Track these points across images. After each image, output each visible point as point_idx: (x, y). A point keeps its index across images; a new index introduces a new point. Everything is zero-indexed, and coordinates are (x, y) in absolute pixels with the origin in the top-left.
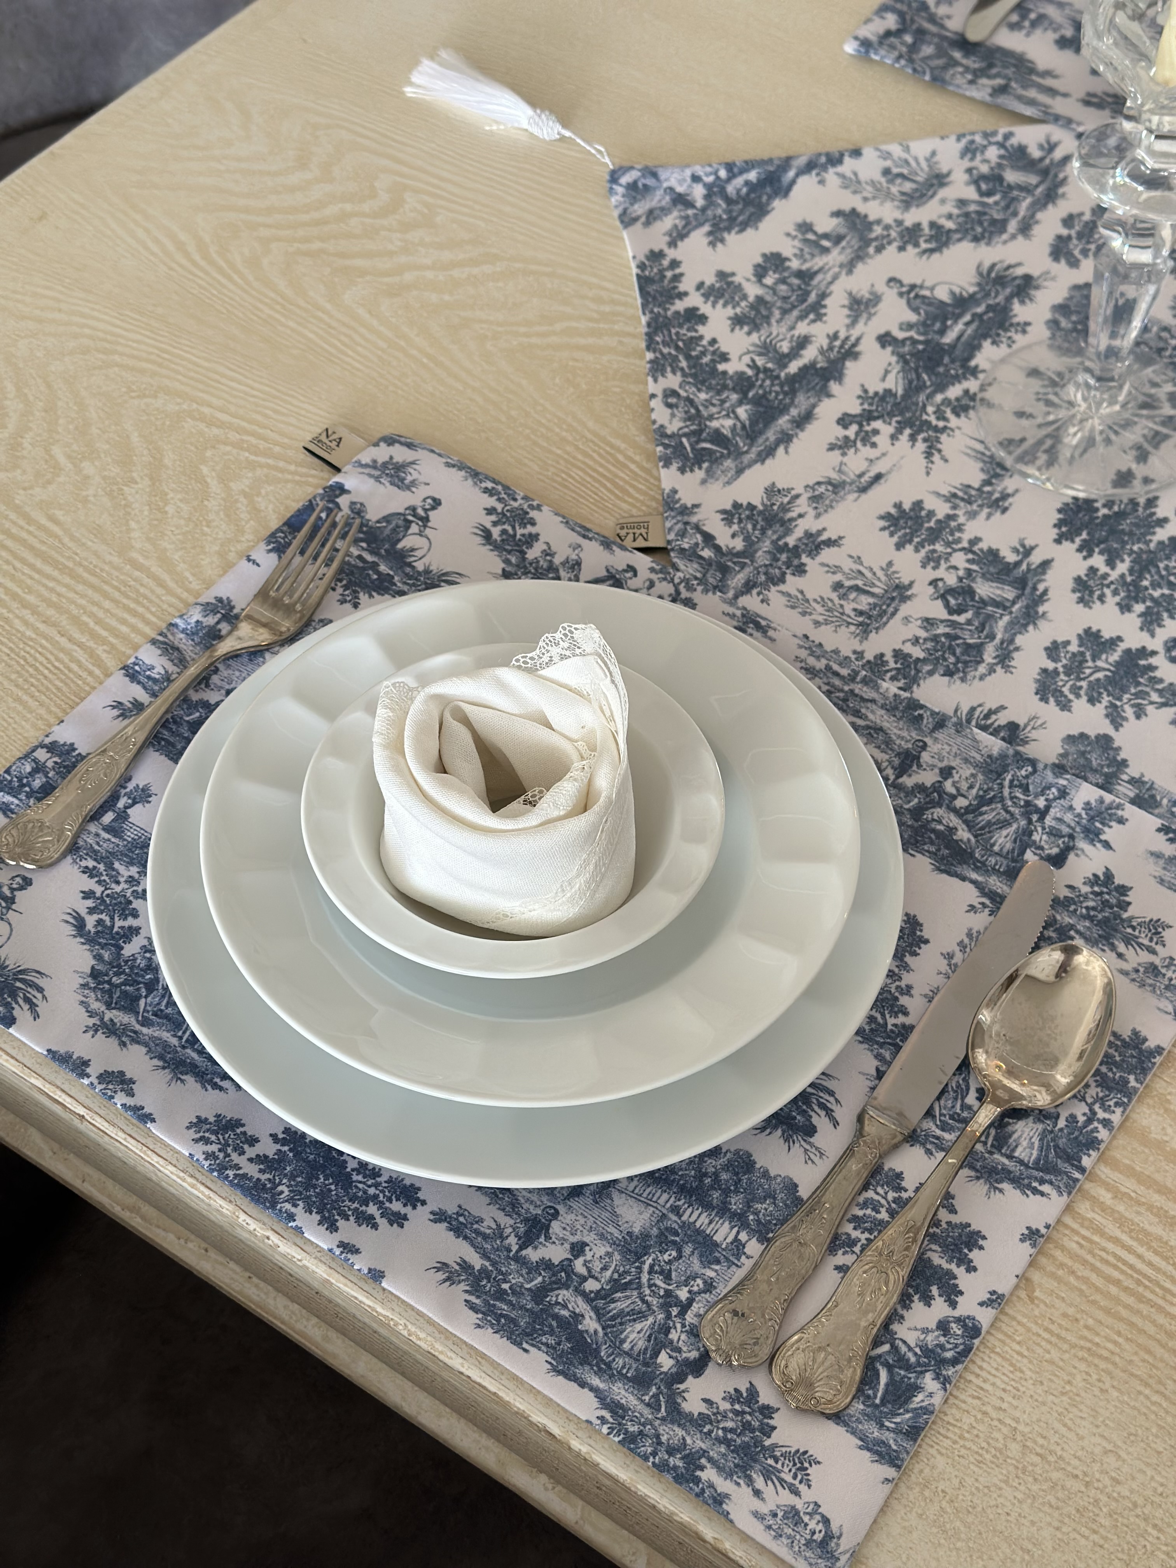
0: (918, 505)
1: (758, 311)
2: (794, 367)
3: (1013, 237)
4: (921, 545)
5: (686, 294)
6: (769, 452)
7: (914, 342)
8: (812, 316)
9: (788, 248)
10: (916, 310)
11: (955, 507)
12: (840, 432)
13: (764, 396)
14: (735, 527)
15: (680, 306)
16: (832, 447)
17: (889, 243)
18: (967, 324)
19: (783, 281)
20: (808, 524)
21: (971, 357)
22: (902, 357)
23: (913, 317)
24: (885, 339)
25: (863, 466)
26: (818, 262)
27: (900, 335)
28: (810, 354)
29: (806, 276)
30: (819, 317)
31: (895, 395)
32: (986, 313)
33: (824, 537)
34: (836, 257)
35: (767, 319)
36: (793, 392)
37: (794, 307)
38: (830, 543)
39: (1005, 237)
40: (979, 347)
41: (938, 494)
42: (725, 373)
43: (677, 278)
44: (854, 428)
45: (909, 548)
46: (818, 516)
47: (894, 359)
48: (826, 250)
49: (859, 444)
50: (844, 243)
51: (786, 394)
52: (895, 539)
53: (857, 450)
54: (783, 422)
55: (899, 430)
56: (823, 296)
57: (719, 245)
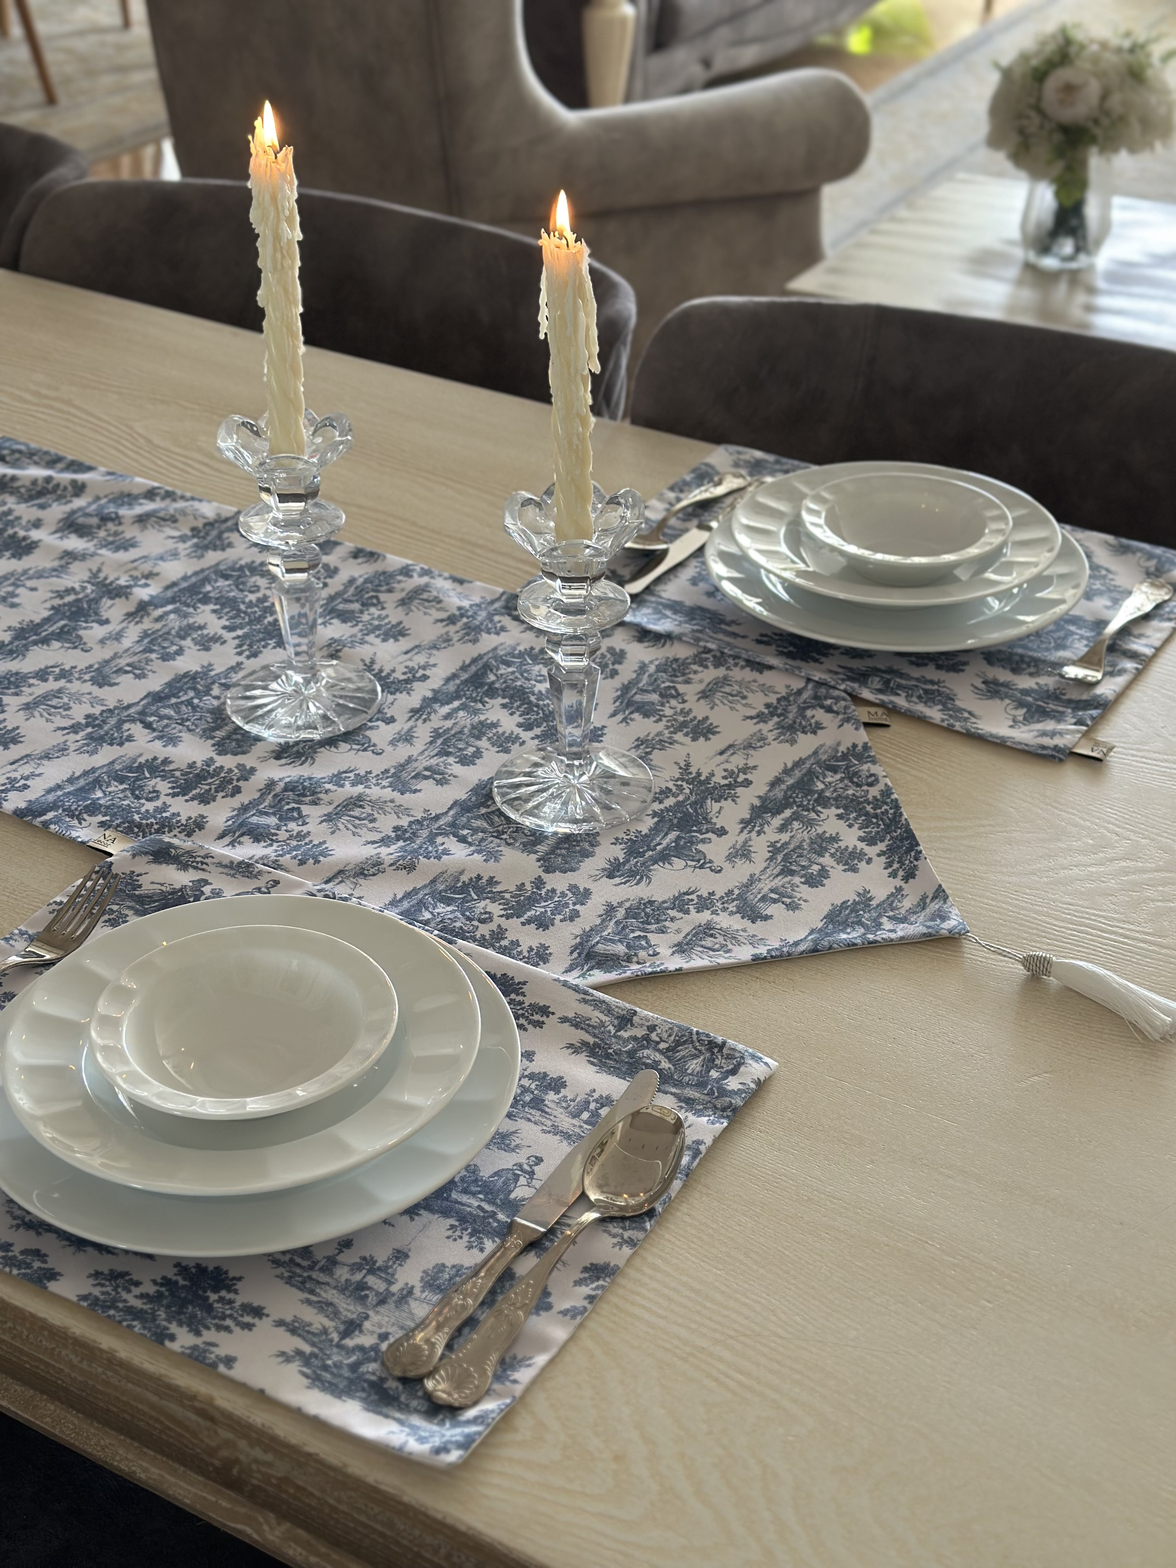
0: (694, 739)
1: (821, 846)
2: (788, 813)
3: (620, 904)
4: (692, 720)
5: (879, 855)
6: (797, 764)
7: (700, 832)
8: (779, 845)
9: (804, 891)
10: (699, 851)
11: (670, 738)
12: (749, 776)
13: (806, 795)
14: (813, 721)
15: (882, 846)
16: (755, 767)
17: (722, 897)
18: (659, 844)
19: (804, 867)
20: (765, 728)
21: (657, 824)
22: (708, 822)
23: (700, 847)
24: (722, 832)
25: (732, 759)
26: (778, 882)
27: (710, 835)
28: (777, 821)
29: (787, 871)
30: (773, 845)
31: (712, 799)
32: (645, 852)
33: (755, 721)
34: (765, 886)
35: (812, 842)
36: (786, 798)
37: (793, 851)
38: (751, 718)
39: (627, 905)
40: (651, 830)
41: (681, 744)
42: (838, 808)
43: (889, 865)
44: (739, 780)
45: (700, 718)
46: (760, 731)
47: (714, 820)
48: (772, 891)
49: (736, 770)
50: (759, 896)
51: (791, 797)
52: (709, 722)
53: (737, 767)
54: (790, 781)
55: (708, 779)
56: (771, 859)
57: (861, 892)
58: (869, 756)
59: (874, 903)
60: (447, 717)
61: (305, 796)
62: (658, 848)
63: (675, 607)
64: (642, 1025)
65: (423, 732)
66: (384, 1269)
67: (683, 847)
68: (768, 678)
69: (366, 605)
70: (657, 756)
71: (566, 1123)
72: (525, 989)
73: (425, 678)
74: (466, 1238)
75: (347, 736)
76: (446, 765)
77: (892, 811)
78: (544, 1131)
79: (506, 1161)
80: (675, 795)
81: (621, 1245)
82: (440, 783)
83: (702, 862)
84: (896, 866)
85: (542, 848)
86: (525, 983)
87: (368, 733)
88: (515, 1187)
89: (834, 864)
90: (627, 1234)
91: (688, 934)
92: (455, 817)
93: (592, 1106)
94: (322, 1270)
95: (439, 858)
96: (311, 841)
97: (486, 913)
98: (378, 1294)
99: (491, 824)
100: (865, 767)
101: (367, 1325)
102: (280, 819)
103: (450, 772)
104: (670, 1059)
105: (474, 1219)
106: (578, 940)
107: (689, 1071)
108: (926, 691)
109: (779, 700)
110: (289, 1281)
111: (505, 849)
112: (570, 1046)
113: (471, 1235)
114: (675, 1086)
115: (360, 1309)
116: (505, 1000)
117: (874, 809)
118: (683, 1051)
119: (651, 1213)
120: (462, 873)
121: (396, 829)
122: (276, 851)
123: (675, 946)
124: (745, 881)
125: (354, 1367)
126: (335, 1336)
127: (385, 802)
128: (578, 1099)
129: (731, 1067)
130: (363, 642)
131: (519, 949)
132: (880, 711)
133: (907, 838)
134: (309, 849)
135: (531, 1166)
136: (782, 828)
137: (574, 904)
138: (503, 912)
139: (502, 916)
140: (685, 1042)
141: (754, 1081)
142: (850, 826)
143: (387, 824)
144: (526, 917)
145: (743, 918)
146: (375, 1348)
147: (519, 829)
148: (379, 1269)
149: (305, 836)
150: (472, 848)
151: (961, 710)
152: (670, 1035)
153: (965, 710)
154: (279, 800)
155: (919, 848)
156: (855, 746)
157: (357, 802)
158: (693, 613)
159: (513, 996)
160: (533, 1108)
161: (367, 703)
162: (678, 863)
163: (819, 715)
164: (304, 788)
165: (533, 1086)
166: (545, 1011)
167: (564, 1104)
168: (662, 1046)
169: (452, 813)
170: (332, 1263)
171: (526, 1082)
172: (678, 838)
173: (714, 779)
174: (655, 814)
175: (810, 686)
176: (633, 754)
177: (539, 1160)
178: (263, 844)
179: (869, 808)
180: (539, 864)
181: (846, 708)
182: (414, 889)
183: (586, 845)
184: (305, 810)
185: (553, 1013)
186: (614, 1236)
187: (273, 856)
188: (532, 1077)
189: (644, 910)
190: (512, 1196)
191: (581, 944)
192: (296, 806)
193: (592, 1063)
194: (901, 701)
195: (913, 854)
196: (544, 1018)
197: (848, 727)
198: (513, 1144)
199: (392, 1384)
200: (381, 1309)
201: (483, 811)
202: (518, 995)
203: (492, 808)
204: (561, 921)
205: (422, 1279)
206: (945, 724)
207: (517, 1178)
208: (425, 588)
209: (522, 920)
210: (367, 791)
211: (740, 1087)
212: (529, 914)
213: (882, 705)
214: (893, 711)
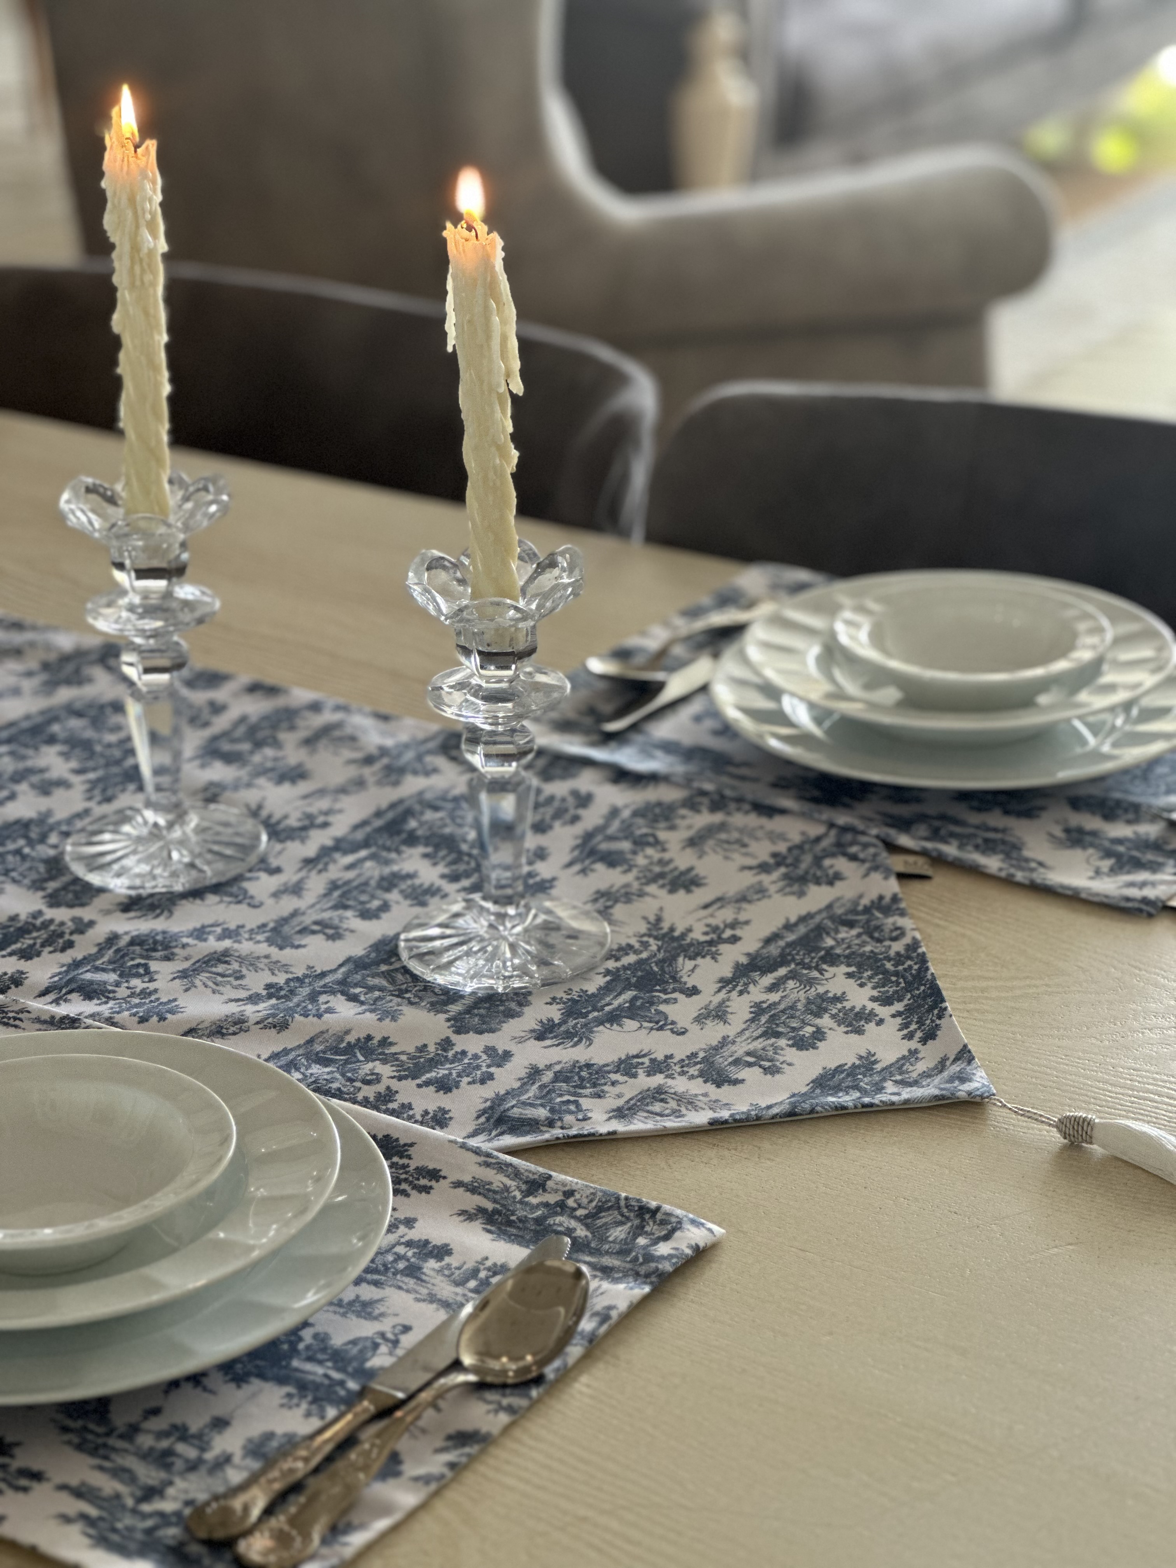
0: (672, 892)
1: (819, 1007)
2: (782, 971)
3: (549, 1067)
4: (672, 871)
5: (893, 1016)
6: (803, 919)
7: (665, 992)
8: (765, 1005)
9: (791, 1054)
10: (659, 1012)
11: (640, 890)
12: (738, 932)
13: (810, 952)
14: (831, 871)
15: (899, 1006)
16: (747, 923)
17: (683, 1060)
18: (609, 1004)
19: (794, 1029)
20: (767, 879)
21: (609, 983)
22: (675, 979)
23: (662, 1008)
24: (694, 991)
25: (718, 913)
26: (758, 1045)
27: (676, 995)
28: (768, 980)
29: (771, 1033)
30: (757, 1005)
31: (685, 956)
32: (589, 1012)
33: (755, 871)
34: (740, 1049)
35: (809, 1002)
36: (782, 955)
37: (783, 1011)
38: (750, 868)
39: (557, 1068)
40: (600, 989)
41: (654, 896)
42: (849, 965)
43: (905, 1026)
44: (725, 936)
45: (682, 868)
46: (760, 882)
47: (684, 979)
48: (748, 1054)
49: (722, 926)
50: (730, 1060)
51: (789, 954)
52: (694, 873)
53: (724, 922)
54: (791, 937)
55: (683, 935)
56: (752, 1020)
57: (864, 1054)
58: (898, 909)
59: (878, 1067)
60: (350, 867)
61: (155, 950)
62: (607, 1009)
63: (669, 747)
64: (556, 1191)
65: (316, 884)
66: (199, 1436)
67: (640, 1008)
68: (778, 824)
69: (258, 745)
70: (619, 911)
71: (446, 1290)
72: (412, 1151)
73: (325, 825)
74: (304, 1406)
75: (217, 888)
76: (341, 919)
77: (916, 967)
78: (418, 1300)
79: (366, 1329)
80: (637, 952)
81: (496, 1411)
82: (331, 938)
83: (662, 1023)
84: (913, 1027)
85: (455, 1008)
86: (412, 1145)
87: (246, 885)
88: (373, 1355)
89: (834, 1025)
90: (505, 1402)
91: (631, 1099)
92: (347, 975)
93: (483, 1274)
94: (121, 1437)
95: (319, 1016)
96: (158, 999)
97: (372, 1074)
98: (187, 1461)
99: (393, 981)
100: (890, 920)
101: (171, 1491)
102: (121, 976)
103: (345, 926)
104: (587, 1227)
105: (317, 1386)
106: (488, 1104)
107: (611, 1239)
108: (986, 841)
109: (790, 849)
110: (80, 1447)
111: (407, 1010)
112: (463, 1213)
113: (312, 1402)
114: (591, 1254)
115: (163, 1475)
116: (385, 1164)
117: (895, 965)
118: (606, 1218)
119: (539, 1380)
120: (347, 1032)
121: (269, 986)
122: (112, 1008)
123: (613, 1111)
124: (714, 1043)
125: (149, 1532)
126: (130, 1502)
127: (258, 958)
128: (465, 1267)
129: (663, 1233)
130: (249, 785)
131: (411, 1113)
132: (921, 860)
133: (930, 996)
134: (153, 1007)
135: (396, 1335)
136: (772, 988)
137: (489, 1066)
138: (395, 1074)
139: (392, 1078)
140: (609, 1208)
141: (690, 1247)
142: (862, 985)
143: (257, 981)
144: (424, 1078)
145: (705, 1082)
146: (178, 1514)
147: (428, 987)
148: (193, 1436)
149: (150, 994)
150: (364, 1007)
151: (1027, 860)
152: (591, 1201)
153: (1034, 860)
154: (121, 955)
155: (943, 1005)
156: (881, 898)
157: (223, 957)
158: (690, 753)
159: (395, 1159)
160: (407, 1275)
161: (246, 849)
162: (630, 1024)
163: (840, 864)
164: (155, 942)
165: (410, 1254)
166: (435, 1175)
167: (446, 1272)
168: (580, 1212)
169: (343, 969)
170: (134, 1430)
171: (401, 1250)
172: (635, 999)
173: (692, 935)
174: (608, 972)
175: (833, 832)
176: (589, 907)
177: (407, 1329)
178: (96, 1001)
179: (889, 966)
180: (449, 1024)
181: (875, 855)
182: (285, 1049)
183: (513, 1005)
184: (154, 966)
185: (445, 1178)
186: (489, 1402)
187: (107, 1014)
188: (409, 1244)
189: (578, 1073)
190: (369, 1364)
191: (491, 1108)
192: (143, 961)
193: (489, 1231)
194: (951, 850)
195: (936, 1012)
196: (433, 1183)
197: (876, 877)
198: (377, 1312)
199: (194, 1549)
200: (192, 1477)
201: (384, 968)
202: (401, 1157)
203: (397, 965)
204: (469, 1083)
205: (244, 1447)
206: (1003, 874)
207: (376, 1346)
208: (338, 725)
209: (419, 1081)
210: (236, 946)
211: (672, 1252)
212: (428, 1076)
213: (924, 853)
214: (939, 861)
